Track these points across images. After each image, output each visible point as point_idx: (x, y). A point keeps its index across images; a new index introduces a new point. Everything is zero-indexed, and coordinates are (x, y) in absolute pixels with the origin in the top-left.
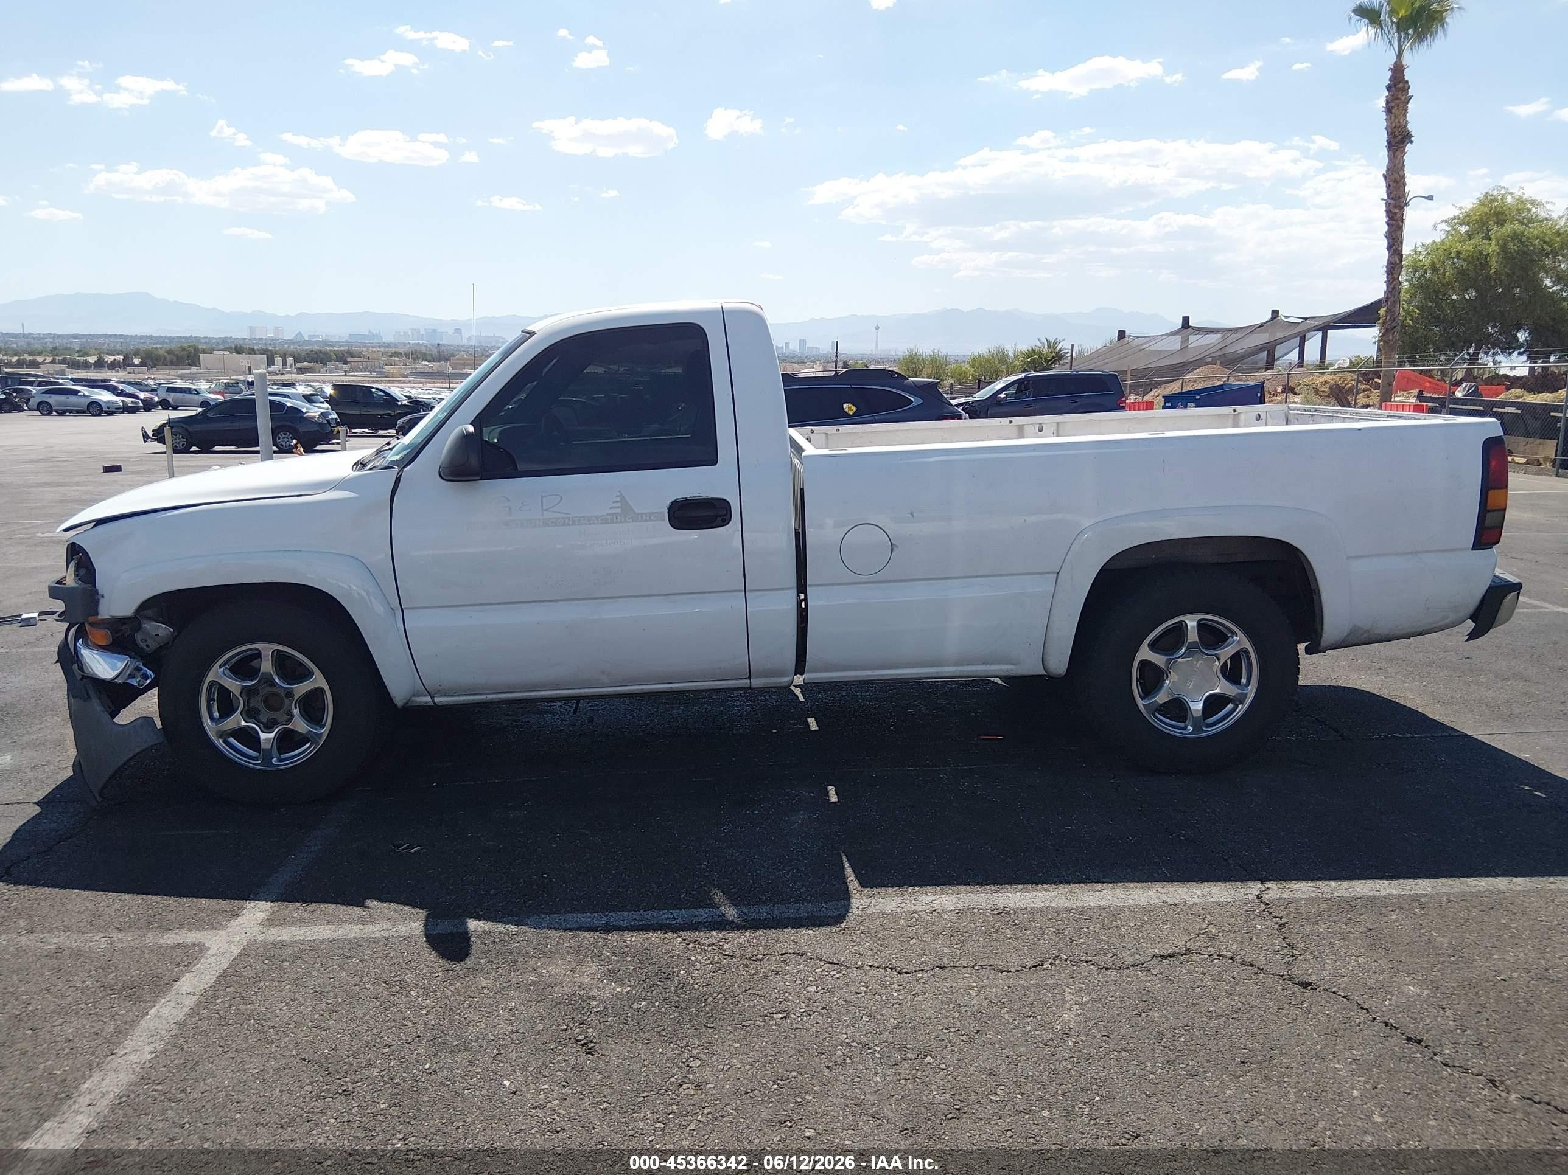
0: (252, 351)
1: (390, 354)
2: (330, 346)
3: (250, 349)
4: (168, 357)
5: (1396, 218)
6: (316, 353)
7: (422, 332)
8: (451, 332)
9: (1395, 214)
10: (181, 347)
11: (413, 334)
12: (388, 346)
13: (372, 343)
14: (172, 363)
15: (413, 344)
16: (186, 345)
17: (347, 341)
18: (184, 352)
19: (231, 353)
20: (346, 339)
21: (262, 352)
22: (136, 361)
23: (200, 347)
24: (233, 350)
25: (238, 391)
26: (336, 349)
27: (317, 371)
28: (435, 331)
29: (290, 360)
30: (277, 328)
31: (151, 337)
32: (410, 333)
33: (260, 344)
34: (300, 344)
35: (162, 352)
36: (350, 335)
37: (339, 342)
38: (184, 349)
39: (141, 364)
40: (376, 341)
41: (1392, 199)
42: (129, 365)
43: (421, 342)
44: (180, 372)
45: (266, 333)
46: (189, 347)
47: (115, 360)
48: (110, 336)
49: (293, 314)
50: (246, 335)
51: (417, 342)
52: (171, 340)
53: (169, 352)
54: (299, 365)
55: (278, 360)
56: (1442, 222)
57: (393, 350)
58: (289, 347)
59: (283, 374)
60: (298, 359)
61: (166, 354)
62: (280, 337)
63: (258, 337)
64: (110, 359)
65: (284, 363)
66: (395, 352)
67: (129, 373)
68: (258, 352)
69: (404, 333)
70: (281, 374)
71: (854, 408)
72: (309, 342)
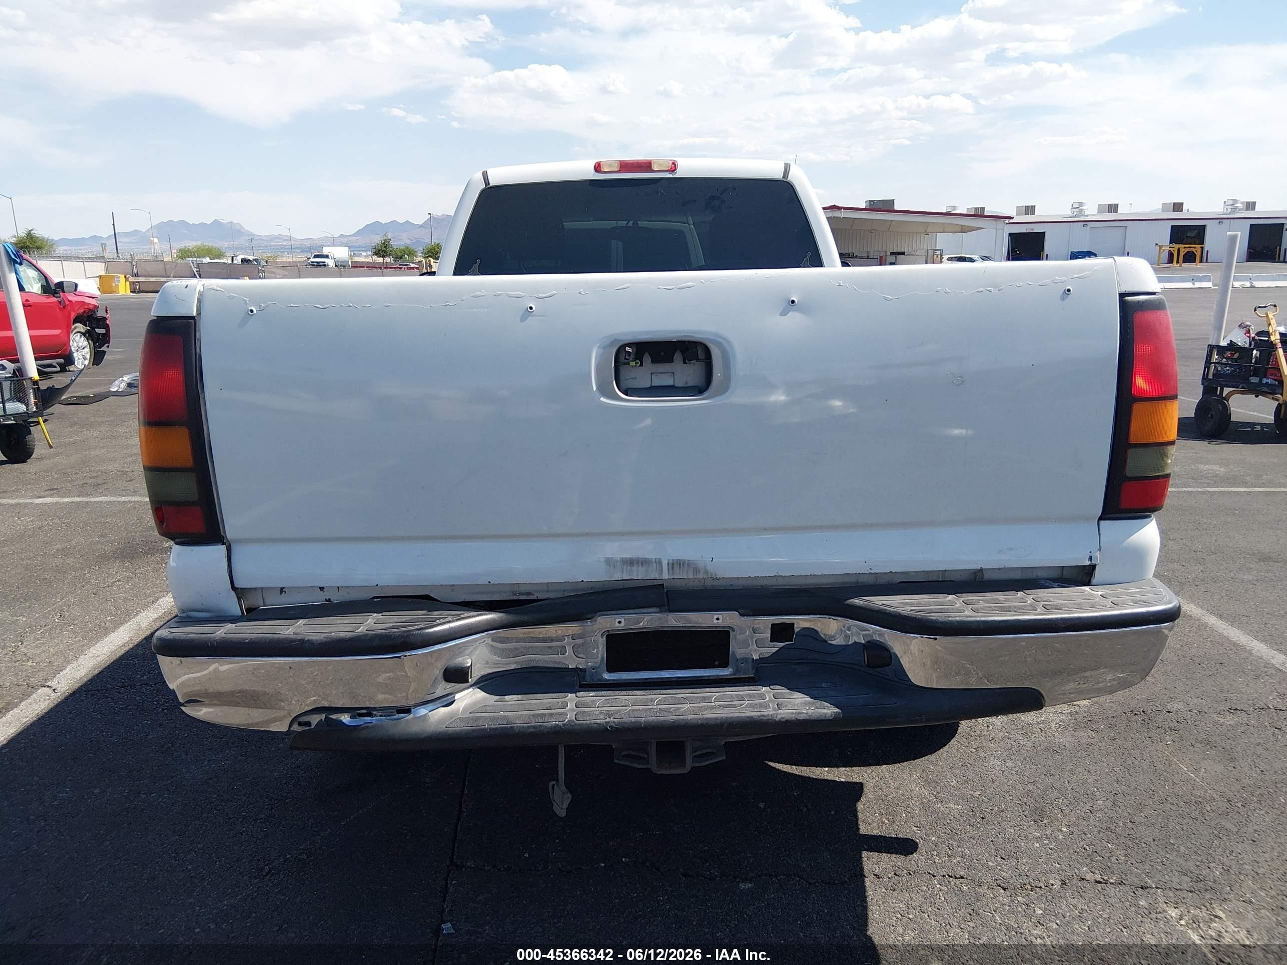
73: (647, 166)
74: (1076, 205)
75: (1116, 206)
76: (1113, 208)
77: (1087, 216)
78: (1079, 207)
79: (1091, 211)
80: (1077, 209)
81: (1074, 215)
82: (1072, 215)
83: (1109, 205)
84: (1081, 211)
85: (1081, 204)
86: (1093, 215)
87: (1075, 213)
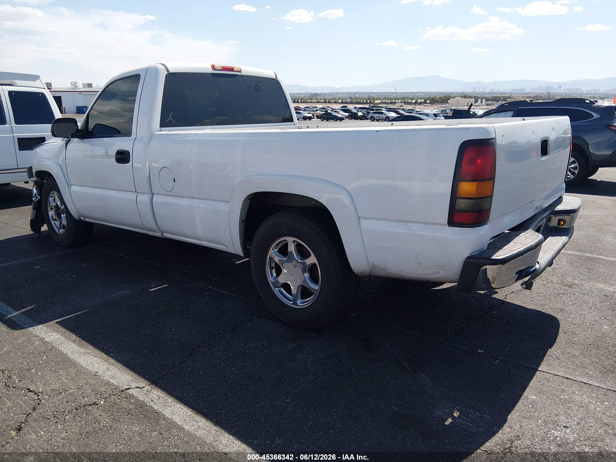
0: (470, 97)
1: (526, 97)
2: (504, 94)
3: (470, 96)
4: (439, 100)
6: (495, 97)
7: (544, 88)
8: (557, 87)
10: (444, 96)
11: (539, 88)
12: (528, 94)
13: (521, 93)
14: (440, 102)
15: (539, 93)
16: (446, 95)
17: (510, 92)
18: (445, 98)
19: (462, 98)
20: (511, 91)
21: (474, 97)
22: (428, 102)
23: (451, 96)
24: (463, 97)
25: (446, 113)
26: (505, 95)
27: (494, 105)
28: (549, 87)
29: (484, 100)
30: (484, 88)
31: (437, 93)
32: (538, 89)
33: (476, 94)
34: (491, 94)
35: (437, 98)
36: (512, 89)
37: (507, 93)
38: (445, 97)
39: (430, 103)
40: (523, 92)
42: (426, 103)
43: (542, 92)
44: (442, 106)
45: (479, 90)
46: (447, 96)
47: (421, 101)
48: (423, 92)
49: (491, 82)
50: (472, 91)
51: (540, 92)
52: (444, 93)
53: (440, 98)
54: (487, 102)
55: (479, 100)
57: (528, 95)
58: (487, 95)
59: (480, 106)
60: (487, 100)
61: (438, 99)
62: (485, 91)
63: (476, 92)
64: (419, 101)
65: (481, 102)
66: (529, 96)
67: (424, 106)
68: (472, 97)
69: (536, 88)
70: (479, 106)
72: (495, 93)
73: (232, 69)
74: (73, 83)
75: (91, 84)
76: (90, 85)
77: (80, 89)
78: (74, 84)
79: (80, 87)
80: (74, 85)
81: (73, 88)
82: (72, 88)
83: (88, 84)
84: (76, 86)
85: (76, 83)
86: (82, 88)
87: (74, 87)
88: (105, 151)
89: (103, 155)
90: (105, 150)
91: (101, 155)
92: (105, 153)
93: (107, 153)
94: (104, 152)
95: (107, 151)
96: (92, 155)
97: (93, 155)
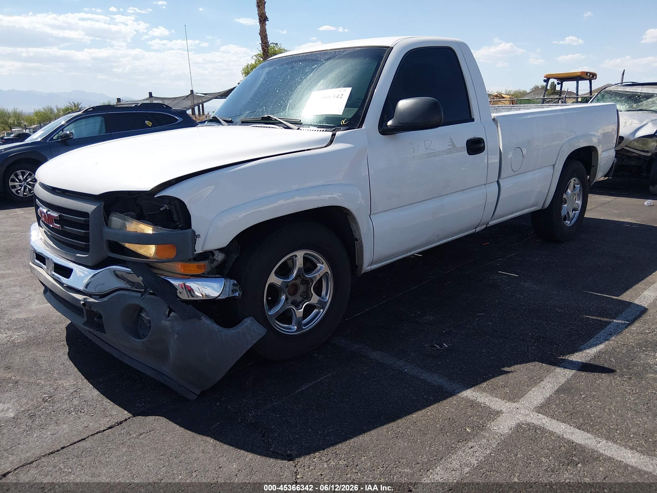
5: (266, 51)
9: (265, 49)
41: (264, 43)
56: (254, 56)
71: (151, 123)
88: (451, 144)
89: (448, 149)
90: (449, 142)
91: (444, 151)
92: (451, 147)
93: (453, 145)
94: (449, 145)
95: (453, 143)
96: (429, 153)
97: (431, 153)
